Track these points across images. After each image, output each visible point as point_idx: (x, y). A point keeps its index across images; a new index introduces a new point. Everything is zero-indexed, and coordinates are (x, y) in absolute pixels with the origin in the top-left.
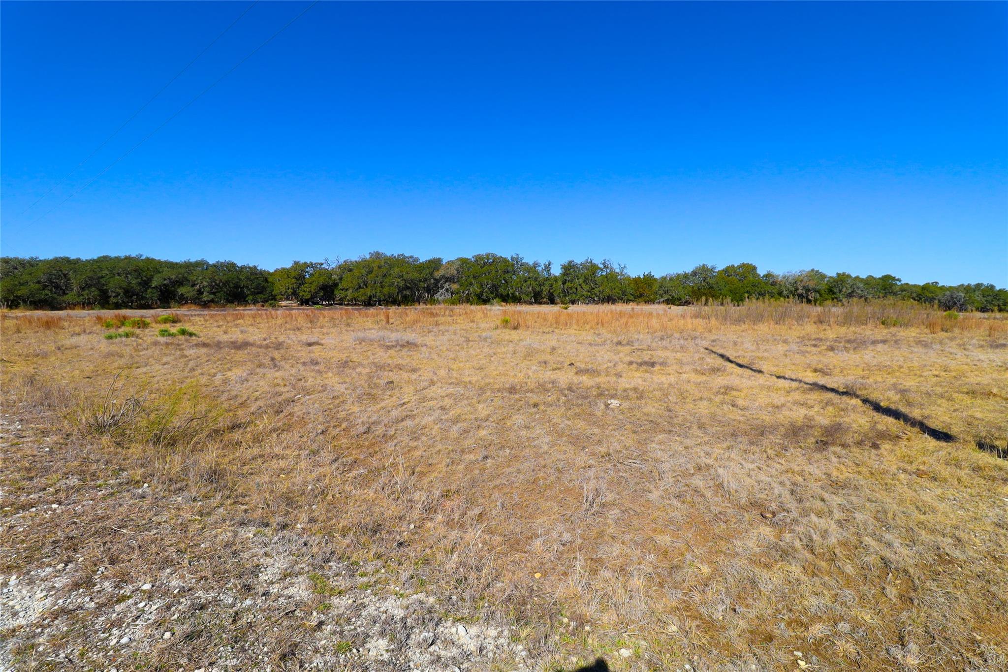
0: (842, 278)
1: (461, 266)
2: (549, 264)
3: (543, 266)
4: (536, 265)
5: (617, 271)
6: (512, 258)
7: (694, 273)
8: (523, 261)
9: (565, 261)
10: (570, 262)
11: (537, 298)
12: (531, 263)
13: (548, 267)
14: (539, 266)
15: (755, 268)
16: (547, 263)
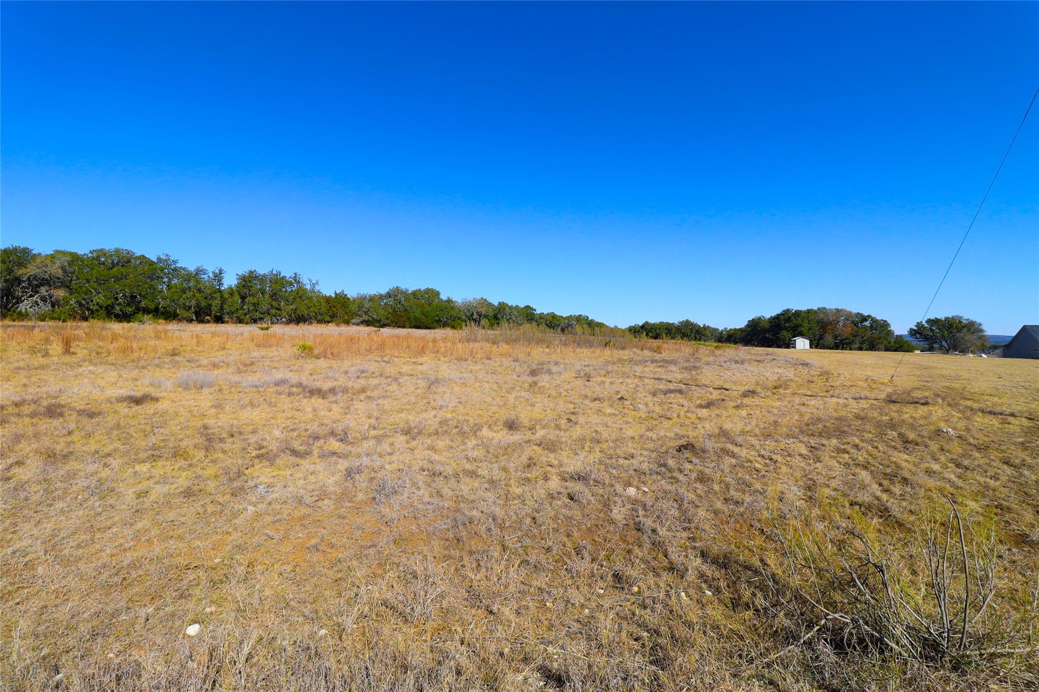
0: (502, 306)
1: (71, 264)
2: (221, 273)
3: (211, 275)
4: (199, 271)
5: (308, 287)
6: (159, 259)
7: (389, 295)
8: (178, 265)
9: (244, 270)
10: (251, 272)
11: (201, 315)
12: (192, 268)
13: (218, 276)
14: (205, 274)
15: (438, 293)
16: (217, 271)
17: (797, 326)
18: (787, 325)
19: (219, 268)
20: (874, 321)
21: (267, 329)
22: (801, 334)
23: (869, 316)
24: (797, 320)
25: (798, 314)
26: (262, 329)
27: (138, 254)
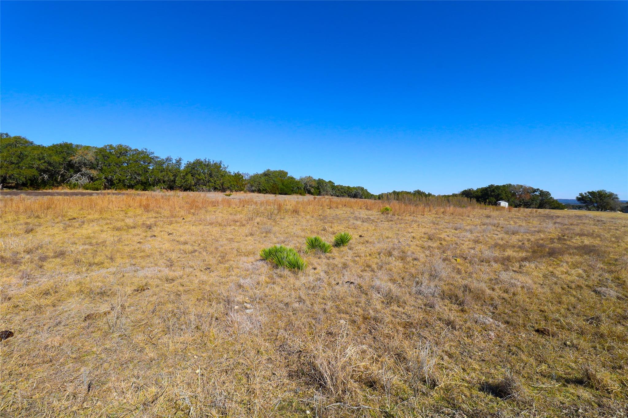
17: (499, 195)
18: (493, 194)
19: (179, 157)
20: (541, 191)
21: (229, 195)
22: (502, 199)
23: (538, 189)
24: (499, 191)
25: (498, 187)
26: (227, 195)
27: (133, 148)
